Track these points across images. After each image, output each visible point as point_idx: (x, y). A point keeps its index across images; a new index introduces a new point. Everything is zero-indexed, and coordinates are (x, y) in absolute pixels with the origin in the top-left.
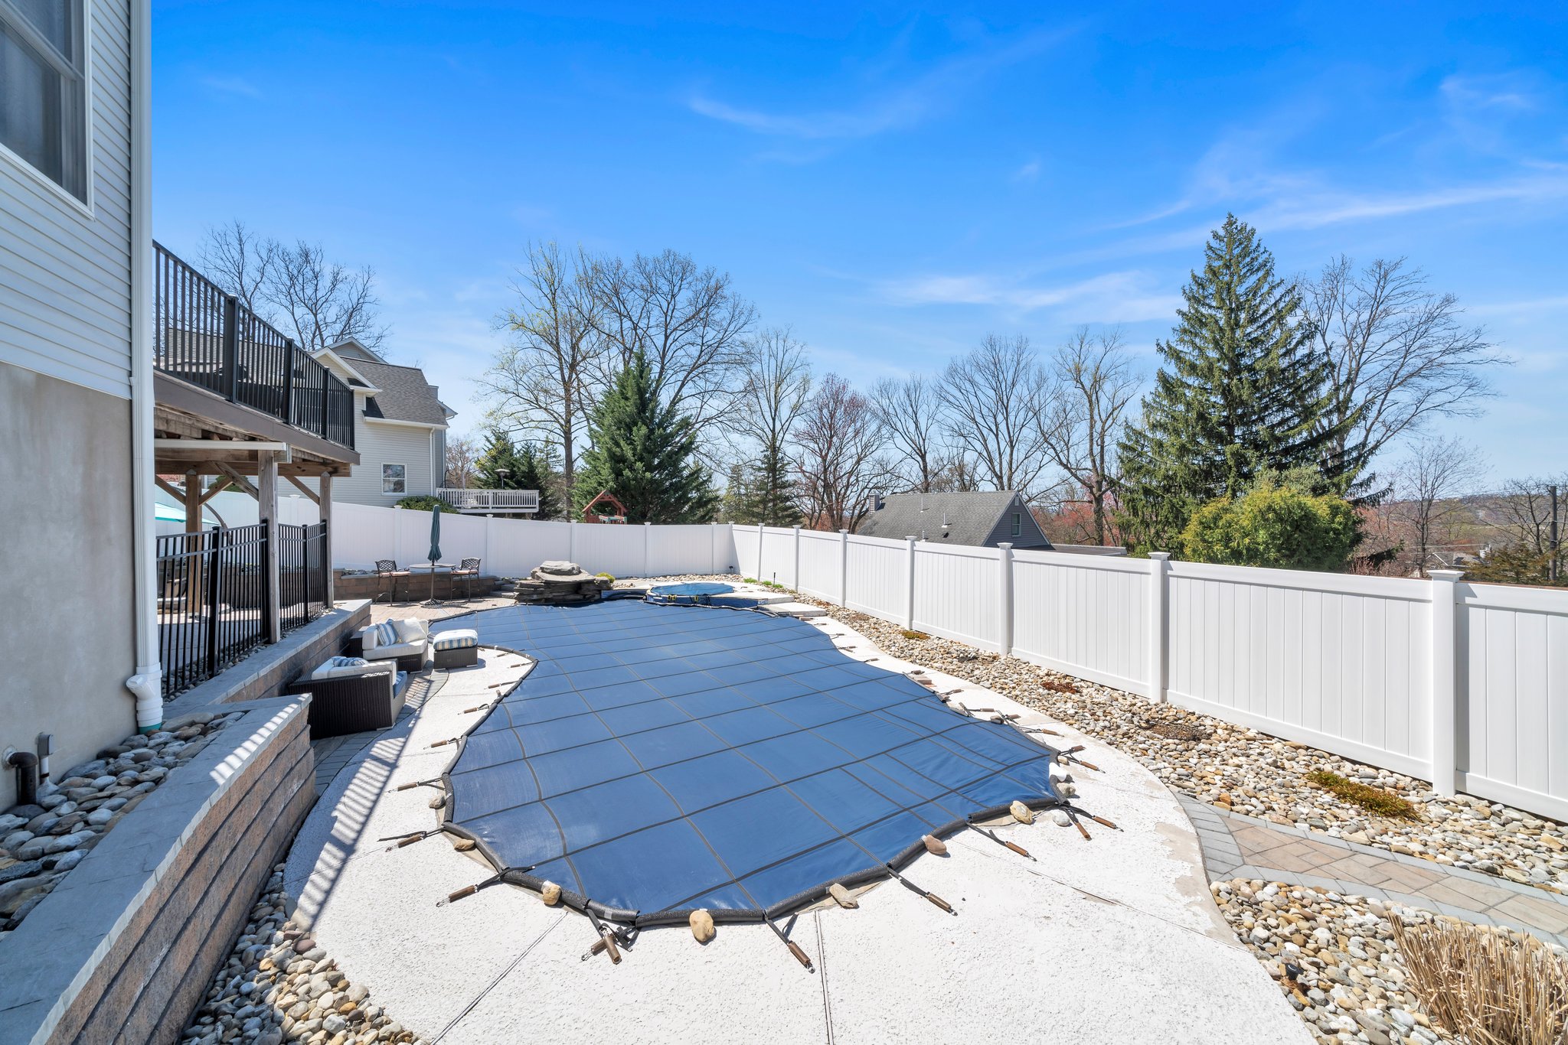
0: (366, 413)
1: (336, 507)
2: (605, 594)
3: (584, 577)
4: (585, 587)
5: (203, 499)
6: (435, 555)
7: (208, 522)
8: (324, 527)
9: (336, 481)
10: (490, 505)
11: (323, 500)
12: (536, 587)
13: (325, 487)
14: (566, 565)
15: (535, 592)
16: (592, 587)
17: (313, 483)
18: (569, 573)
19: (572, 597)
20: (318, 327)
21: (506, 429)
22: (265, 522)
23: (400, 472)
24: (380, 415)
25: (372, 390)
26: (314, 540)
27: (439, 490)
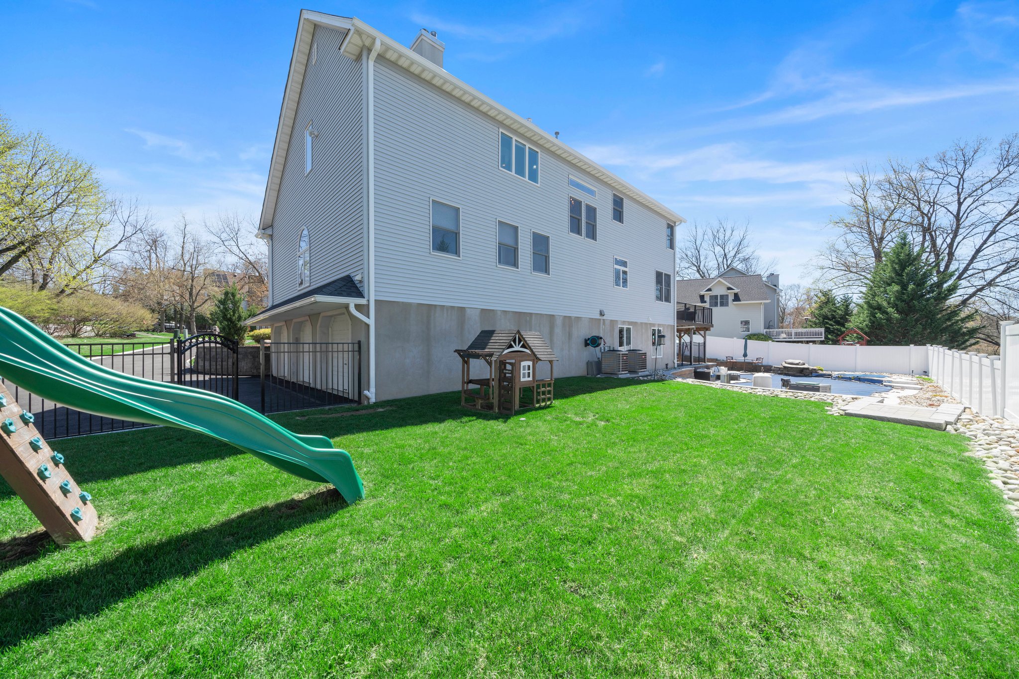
0: (734, 301)
1: (707, 337)
2: (814, 374)
3: (806, 366)
4: (805, 370)
5: (682, 337)
6: (745, 355)
7: (682, 341)
8: (705, 343)
9: (707, 332)
10: (793, 337)
11: (704, 337)
12: (780, 368)
13: (705, 334)
14: (797, 361)
15: (779, 370)
16: (808, 371)
17: (702, 332)
18: (797, 364)
19: (798, 374)
20: (725, 255)
21: (830, 288)
22: (691, 342)
23: (747, 323)
24: (739, 300)
25: (736, 291)
26: (702, 348)
27: (765, 330)
